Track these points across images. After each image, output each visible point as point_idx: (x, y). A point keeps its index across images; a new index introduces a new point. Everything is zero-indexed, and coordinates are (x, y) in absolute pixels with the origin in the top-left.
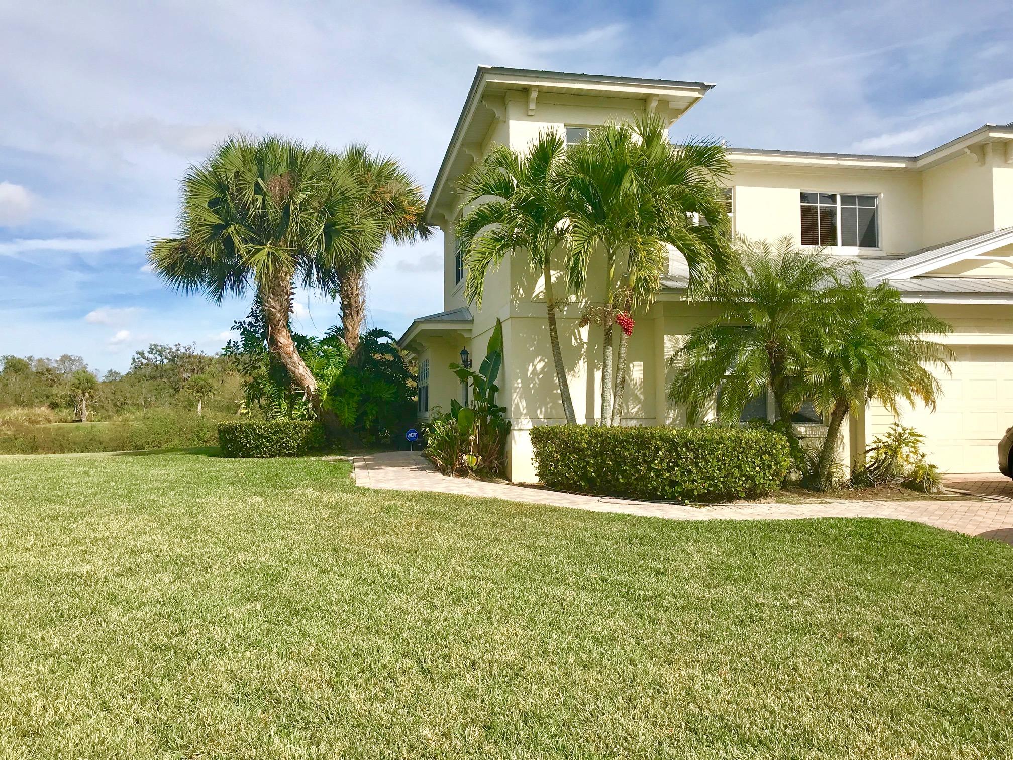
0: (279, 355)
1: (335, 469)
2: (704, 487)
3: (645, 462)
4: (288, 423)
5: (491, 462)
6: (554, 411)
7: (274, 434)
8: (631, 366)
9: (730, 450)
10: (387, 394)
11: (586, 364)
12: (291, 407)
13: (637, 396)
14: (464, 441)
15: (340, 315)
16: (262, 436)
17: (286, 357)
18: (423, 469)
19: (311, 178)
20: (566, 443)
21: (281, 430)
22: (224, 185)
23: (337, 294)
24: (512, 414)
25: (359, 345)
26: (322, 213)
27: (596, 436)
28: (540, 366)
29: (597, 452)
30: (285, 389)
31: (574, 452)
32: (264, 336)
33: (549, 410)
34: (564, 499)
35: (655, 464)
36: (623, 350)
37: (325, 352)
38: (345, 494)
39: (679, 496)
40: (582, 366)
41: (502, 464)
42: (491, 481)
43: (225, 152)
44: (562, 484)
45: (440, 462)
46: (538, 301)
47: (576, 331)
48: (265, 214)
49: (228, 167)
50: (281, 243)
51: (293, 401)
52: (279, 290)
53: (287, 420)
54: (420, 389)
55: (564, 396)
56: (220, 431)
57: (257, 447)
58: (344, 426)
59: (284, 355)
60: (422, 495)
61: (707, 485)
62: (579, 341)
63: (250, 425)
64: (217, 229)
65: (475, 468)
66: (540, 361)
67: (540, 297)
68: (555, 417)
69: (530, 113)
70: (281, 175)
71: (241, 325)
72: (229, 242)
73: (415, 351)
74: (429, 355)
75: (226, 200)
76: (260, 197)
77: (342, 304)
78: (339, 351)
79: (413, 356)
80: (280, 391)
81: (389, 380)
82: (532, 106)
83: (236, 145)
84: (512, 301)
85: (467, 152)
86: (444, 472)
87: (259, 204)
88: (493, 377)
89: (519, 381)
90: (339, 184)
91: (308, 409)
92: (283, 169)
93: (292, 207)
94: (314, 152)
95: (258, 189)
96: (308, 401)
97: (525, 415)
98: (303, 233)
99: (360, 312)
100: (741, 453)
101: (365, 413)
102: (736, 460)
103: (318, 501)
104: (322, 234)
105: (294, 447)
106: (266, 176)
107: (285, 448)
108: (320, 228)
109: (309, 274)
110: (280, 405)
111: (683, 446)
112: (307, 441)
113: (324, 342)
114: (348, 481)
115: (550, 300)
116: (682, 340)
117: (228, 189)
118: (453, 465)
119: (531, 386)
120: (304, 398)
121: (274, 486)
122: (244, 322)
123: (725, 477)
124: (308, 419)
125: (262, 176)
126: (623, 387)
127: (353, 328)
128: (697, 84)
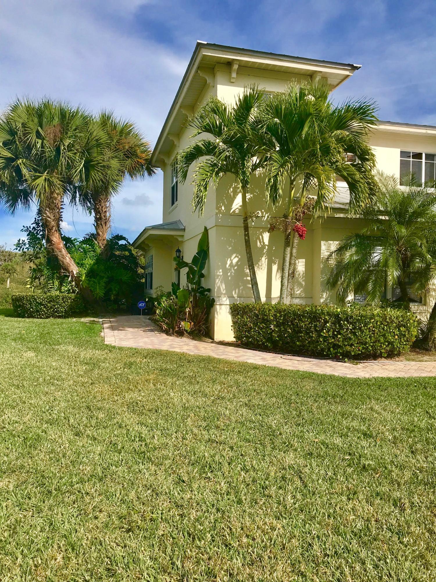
0: (53, 249)
1: (91, 329)
2: (359, 349)
3: (316, 331)
4: (58, 296)
5: (200, 326)
6: (244, 292)
7: (49, 302)
8: (297, 262)
9: (379, 323)
10: (125, 277)
11: (267, 260)
12: (61, 285)
13: (301, 282)
14: (181, 312)
15: (94, 225)
16: (41, 304)
17: (57, 251)
18: (152, 331)
19: (75, 130)
20: (257, 316)
21: (53, 300)
22: (14, 131)
23: (92, 211)
24: (215, 294)
25: (106, 245)
26: (83, 153)
27: (280, 312)
28: (235, 261)
29: (280, 323)
30: (57, 272)
31: (262, 322)
32: (43, 236)
33: (241, 291)
34: (256, 356)
35: (324, 333)
36: (294, 251)
37: (84, 248)
38: (97, 351)
39: (340, 356)
40: (264, 261)
41: (207, 328)
42: (200, 340)
43: (15, 109)
44: (253, 344)
45: (165, 327)
46: (234, 214)
47: (261, 237)
48: (43, 152)
49: (16, 118)
50: (54, 174)
51: (62, 280)
52: (53, 206)
53: (58, 293)
54: (146, 275)
55: (253, 282)
56: (13, 300)
57: (38, 311)
58: (96, 298)
59: (56, 249)
60: (154, 353)
61: (361, 348)
62: (262, 244)
63: (33, 296)
64: (9, 161)
65: (189, 330)
66: (235, 257)
67: (237, 212)
68: (245, 296)
69: (232, 81)
70: (54, 126)
71: (28, 228)
72: (18, 170)
73: (143, 249)
74: (153, 252)
75: (15, 142)
76: (40, 141)
77: (96, 218)
78: (93, 248)
79: (141, 252)
80: (53, 274)
81: (126, 268)
82: (234, 75)
83: (23, 105)
84: (217, 214)
85: (184, 112)
86: (167, 333)
87: (39, 145)
88: (202, 267)
89: (221, 271)
90: (95, 134)
91: (72, 286)
92: (56, 121)
93: (62, 148)
94: (77, 112)
95: (38, 135)
96: (72, 281)
97: (224, 294)
98: (69, 167)
99: (108, 223)
100: (386, 326)
101: (110, 290)
102: (382, 331)
103: (77, 356)
104: (82, 168)
105: (62, 312)
106: (44, 126)
107: (56, 312)
108: (81, 164)
109: (74, 197)
110: (53, 283)
111: (344, 320)
112: (71, 308)
113: (83, 242)
114: (99, 340)
115: (246, 213)
116: (334, 245)
117: (17, 133)
118: (173, 329)
119: (229, 274)
120: (70, 279)
121: (45, 342)
122: (30, 227)
123: (374, 343)
124: (72, 293)
125: (41, 125)
126: (293, 277)
127: (103, 233)
128: (349, 65)
